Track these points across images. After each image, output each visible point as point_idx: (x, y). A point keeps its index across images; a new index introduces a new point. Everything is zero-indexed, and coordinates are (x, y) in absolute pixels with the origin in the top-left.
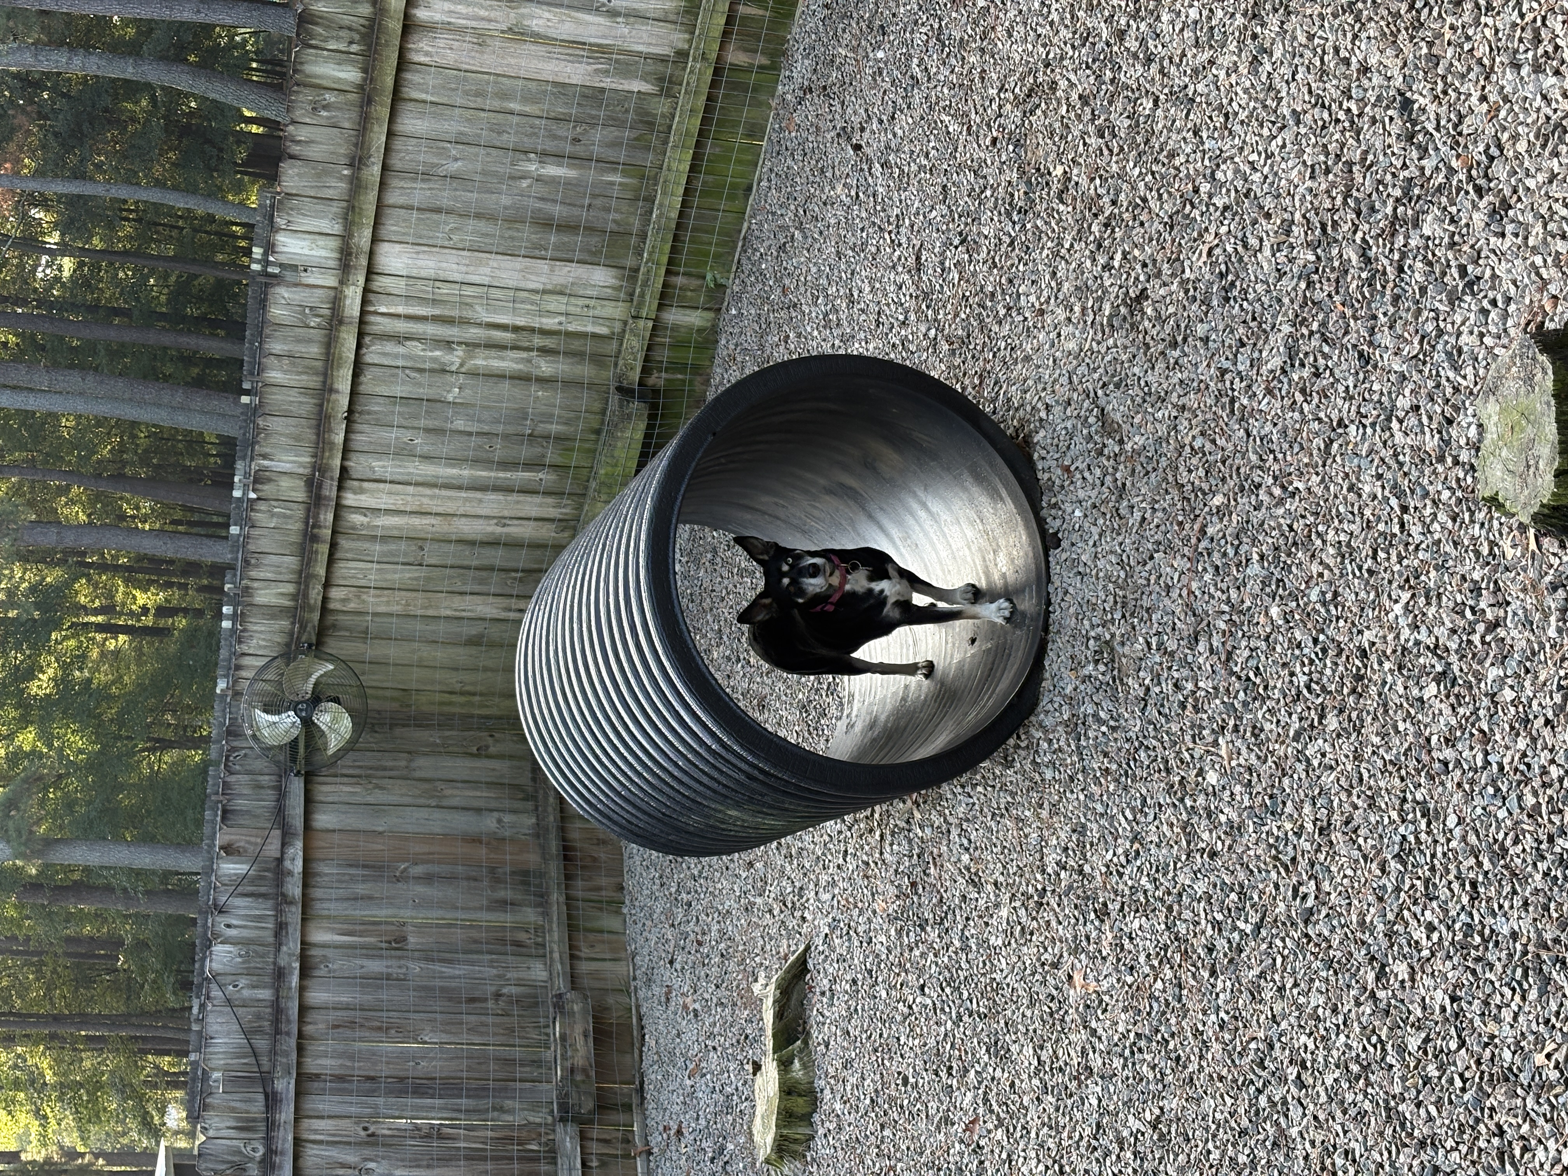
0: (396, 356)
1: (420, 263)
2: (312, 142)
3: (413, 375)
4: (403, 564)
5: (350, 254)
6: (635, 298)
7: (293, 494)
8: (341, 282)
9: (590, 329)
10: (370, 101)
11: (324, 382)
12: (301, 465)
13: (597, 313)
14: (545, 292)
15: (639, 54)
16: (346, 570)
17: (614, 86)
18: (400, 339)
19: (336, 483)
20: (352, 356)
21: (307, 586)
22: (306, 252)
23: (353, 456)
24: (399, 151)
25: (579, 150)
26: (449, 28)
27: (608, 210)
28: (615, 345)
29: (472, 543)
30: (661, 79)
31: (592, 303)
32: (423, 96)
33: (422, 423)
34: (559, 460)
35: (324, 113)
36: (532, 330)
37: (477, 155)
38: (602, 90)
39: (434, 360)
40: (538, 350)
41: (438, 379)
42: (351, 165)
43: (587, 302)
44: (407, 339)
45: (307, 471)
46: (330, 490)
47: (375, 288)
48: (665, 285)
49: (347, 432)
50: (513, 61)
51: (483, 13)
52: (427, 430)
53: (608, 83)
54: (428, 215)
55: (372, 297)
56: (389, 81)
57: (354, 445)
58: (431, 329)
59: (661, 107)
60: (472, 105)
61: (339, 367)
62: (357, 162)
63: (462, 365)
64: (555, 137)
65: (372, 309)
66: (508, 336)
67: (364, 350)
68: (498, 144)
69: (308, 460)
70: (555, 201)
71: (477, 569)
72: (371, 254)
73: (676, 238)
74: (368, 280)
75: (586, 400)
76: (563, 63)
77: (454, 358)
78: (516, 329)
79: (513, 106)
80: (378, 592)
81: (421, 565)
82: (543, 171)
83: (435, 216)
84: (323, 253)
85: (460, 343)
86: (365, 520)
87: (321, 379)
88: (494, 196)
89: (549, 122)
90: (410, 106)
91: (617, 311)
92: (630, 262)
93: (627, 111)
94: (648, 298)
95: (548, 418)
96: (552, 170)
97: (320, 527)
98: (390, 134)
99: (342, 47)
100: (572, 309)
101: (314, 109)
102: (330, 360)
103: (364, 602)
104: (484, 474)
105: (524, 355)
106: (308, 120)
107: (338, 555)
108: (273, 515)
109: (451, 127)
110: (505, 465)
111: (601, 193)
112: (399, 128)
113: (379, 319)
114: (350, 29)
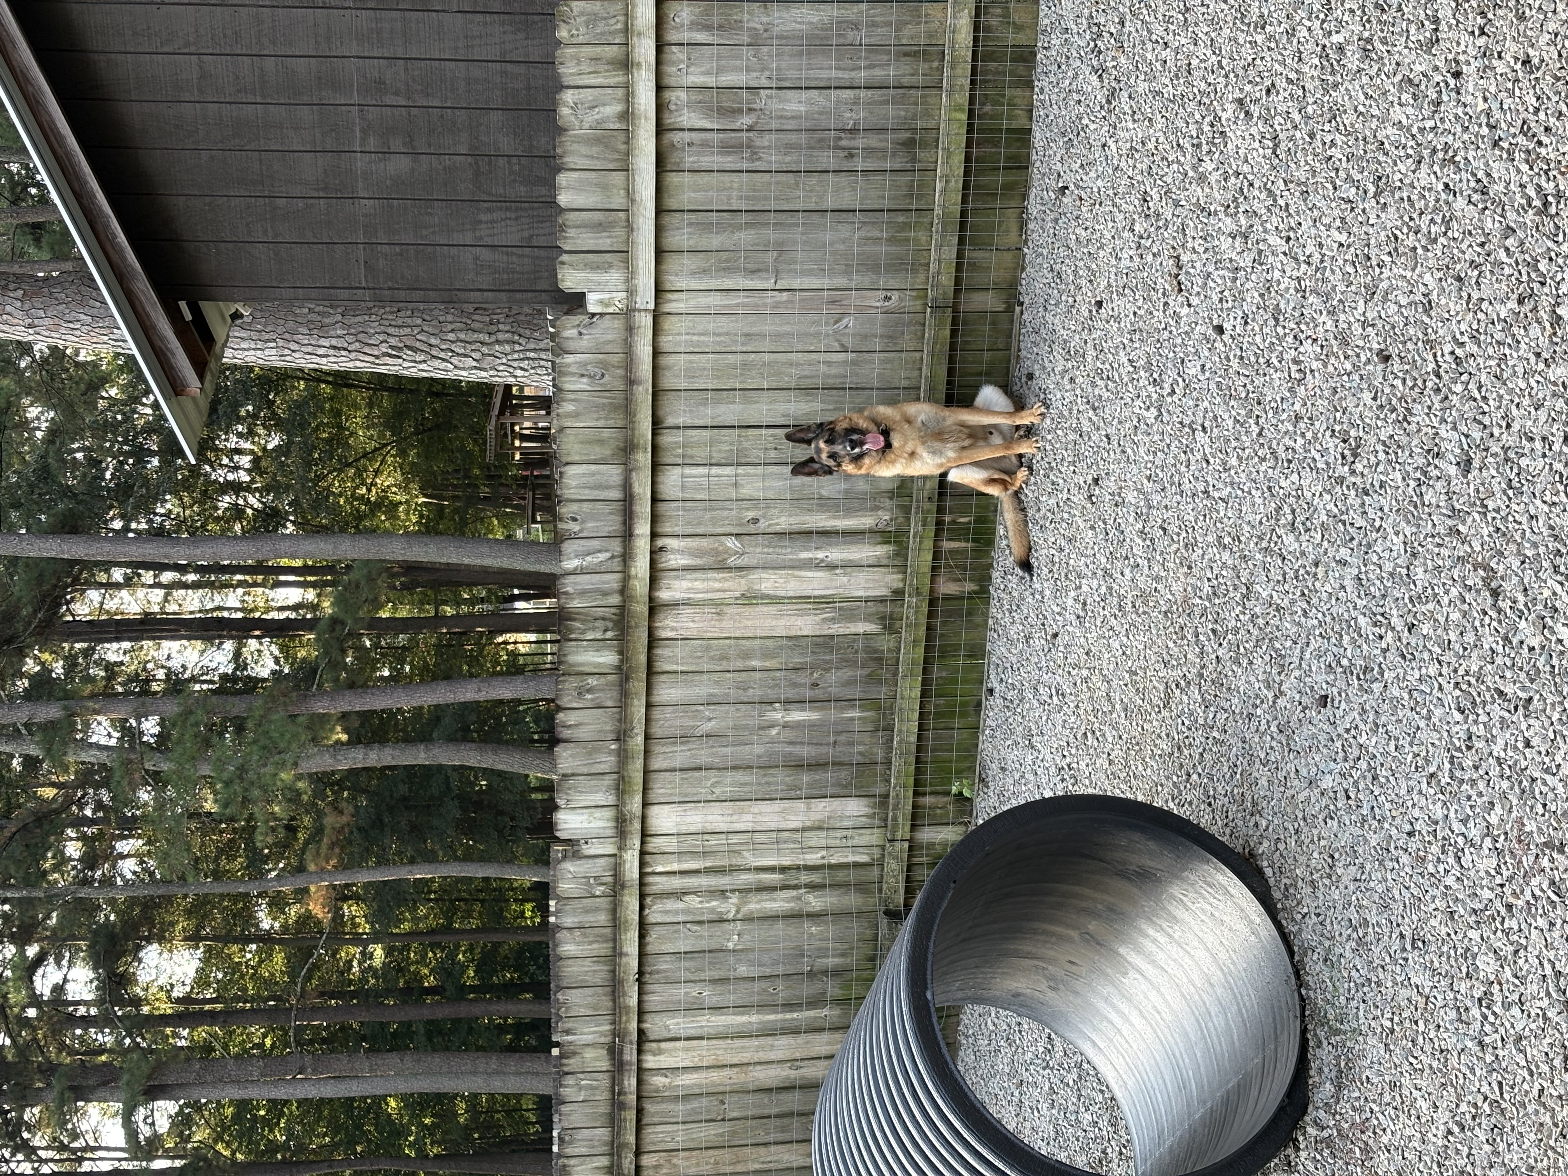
0: (676, 912)
1: (689, 819)
2: (581, 724)
3: (695, 928)
4: (707, 1121)
5: (625, 821)
6: (889, 822)
7: (598, 1064)
8: (620, 848)
9: (851, 859)
10: (627, 679)
11: (614, 948)
12: (602, 1034)
13: (856, 842)
14: (804, 829)
15: (858, 599)
16: (655, 1135)
17: (842, 631)
18: (679, 894)
19: (635, 1047)
20: (637, 918)
21: (619, 1156)
22: (585, 825)
23: (648, 1017)
24: (659, 720)
25: (818, 693)
26: (687, 603)
27: (852, 744)
28: (876, 871)
29: (769, 1090)
30: (883, 618)
31: (849, 833)
32: (674, 667)
33: (707, 975)
34: (838, 993)
35: (589, 696)
36: (798, 868)
37: (727, 712)
38: (832, 637)
39: (712, 910)
40: (807, 886)
41: (717, 929)
42: (618, 740)
43: (845, 833)
44: (685, 894)
45: (608, 1039)
46: (630, 1054)
47: (650, 850)
48: (915, 806)
49: (640, 993)
50: (749, 623)
51: (717, 585)
52: (714, 981)
53: (836, 629)
54: (691, 774)
55: (648, 858)
56: (643, 658)
57: (648, 1007)
58: (704, 881)
59: (886, 643)
60: (718, 668)
61: (626, 930)
62: (622, 736)
63: (738, 912)
64: (795, 685)
65: (649, 870)
66: (776, 877)
67: (647, 911)
68: (746, 700)
69: (608, 1027)
70: (802, 743)
71: (777, 1116)
72: (644, 818)
73: (918, 759)
74: (643, 843)
75: (856, 929)
76: (793, 618)
77: (729, 907)
78: (783, 869)
79: (755, 663)
80: (687, 1153)
81: (723, 1120)
82: (788, 719)
83: (696, 774)
84: (601, 824)
85: (733, 891)
86: (666, 1081)
87: (611, 945)
88: (747, 747)
89: (788, 673)
90: (663, 678)
91: (873, 837)
92: (879, 789)
93: (857, 652)
94: (900, 820)
95: (823, 953)
96: (797, 716)
97: (625, 1094)
98: (649, 706)
99: (598, 635)
100: (832, 842)
101: (579, 694)
102: (616, 924)
103: (675, 1165)
104: (772, 1017)
105: (794, 893)
106: (575, 705)
107: (645, 1121)
108: (580, 1088)
109: (702, 689)
110: (789, 1006)
111: (843, 729)
112: (656, 699)
113: (657, 879)
114: (604, 619)
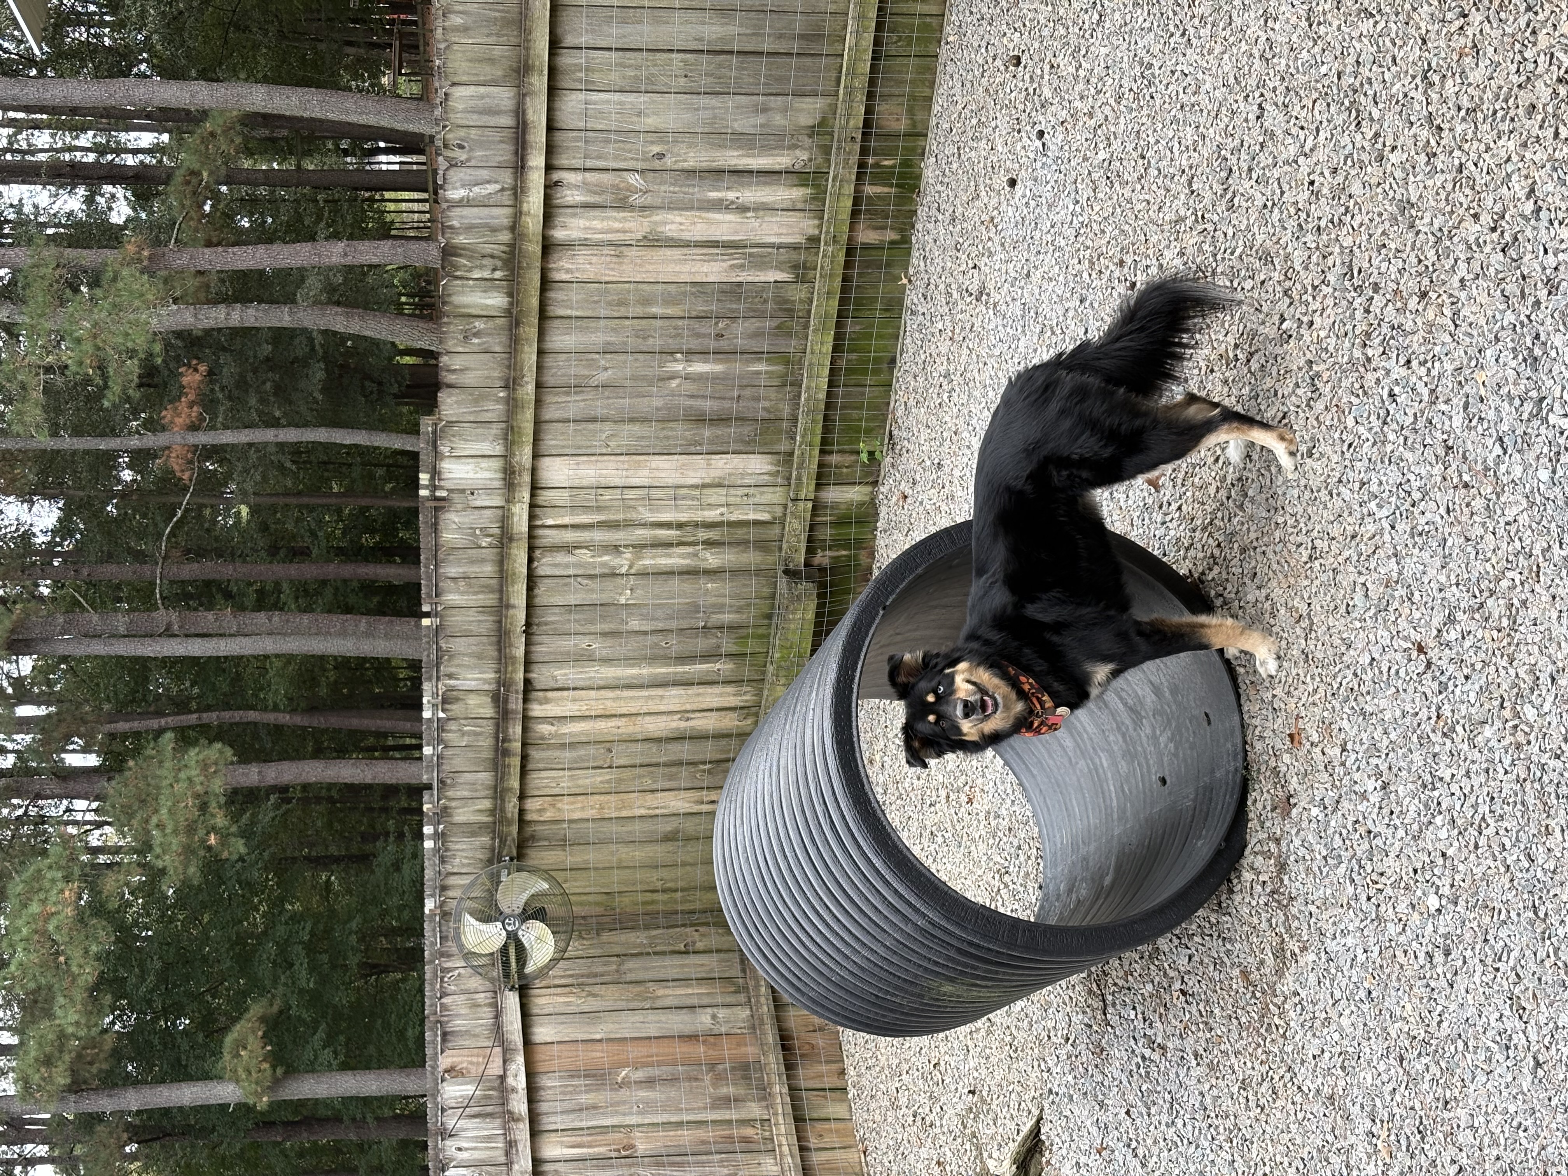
0: (567, 566)
1: (582, 472)
2: (467, 369)
3: (585, 582)
4: (594, 768)
5: (514, 472)
6: (793, 481)
7: (482, 710)
8: (508, 501)
9: (752, 516)
10: (518, 324)
11: (501, 599)
12: (485, 681)
13: (756, 500)
14: (704, 486)
15: (772, 246)
16: (540, 780)
17: (750, 279)
18: (569, 548)
19: (521, 696)
20: (525, 571)
21: (503, 800)
22: (471, 475)
23: (535, 667)
24: (551, 368)
25: (723, 344)
26: (585, 243)
27: (757, 399)
28: (777, 530)
29: (658, 740)
30: (795, 267)
31: (751, 491)
32: (569, 312)
33: (598, 628)
34: (734, 649)
35: (476, 341)
36: (696, 525)
37: (625, 362)
38: (740, 284)
39: (604, 565)
40: (703, 543)
41: (609, 584)
42: (506, 387)
43: (746, 491)
44: (576, 547)
45: (493, 687)
46: (516, 703)
47: (540, 503)
48: (821, 465)
49: (528, 644)
50: (650, 268)
51: (617, 225)
52: (604, 634)
53: (744, 277)
54: (584, 425)
55: (538, 511)
56: (535, 302)
57: (535, 657)
58: (598, 536)
59: (798, 293)
60: (616, 315)
61: (514, 583)
62: (511, 384)
63: (630, 567)
64: (698, 335)
65: (539, 523)
66: (673, 533)
67: (536, 564)
68: (645, 349)
69: (492, 675)
70: (704, 397)
71: (666, 765)
72: (534, 471)
73: (826, 418)
74: (533, 495)
75: (754, 586)
76: (699, 264)
77: (622, 562)
78: (680, 526)
79: (655, 310)
80: (571, 799)
81: (610, 767)
82: (690, 369)
83: (591, 426)
84: (488, 475)
85: (626, 546)
86: (553, 729)
87: (497, 596)
88: (646, 400)
89: (692, 322)
90: (556, 323)
91: (775, 496)
92: (784, 447)
93: (766, 301)
94: (805, 479)
95: (720, 608)
96: (699, 367)
97: (510, 741)
98: (541, 353)
99: (486, 274)
100: (731, 500)
101: (465, 337)
102: (503, 577)
103: (559, 810)
104: (663, 670)
105: (690, 549)
106: (460, 349)
107: (530, 766)
108: (464, 734)
109: (598, 338)
110: (683, 659)
111: (749, 383)
112: (549, 345)
113: (547, 532)
114: (492, 256)
